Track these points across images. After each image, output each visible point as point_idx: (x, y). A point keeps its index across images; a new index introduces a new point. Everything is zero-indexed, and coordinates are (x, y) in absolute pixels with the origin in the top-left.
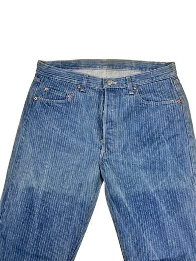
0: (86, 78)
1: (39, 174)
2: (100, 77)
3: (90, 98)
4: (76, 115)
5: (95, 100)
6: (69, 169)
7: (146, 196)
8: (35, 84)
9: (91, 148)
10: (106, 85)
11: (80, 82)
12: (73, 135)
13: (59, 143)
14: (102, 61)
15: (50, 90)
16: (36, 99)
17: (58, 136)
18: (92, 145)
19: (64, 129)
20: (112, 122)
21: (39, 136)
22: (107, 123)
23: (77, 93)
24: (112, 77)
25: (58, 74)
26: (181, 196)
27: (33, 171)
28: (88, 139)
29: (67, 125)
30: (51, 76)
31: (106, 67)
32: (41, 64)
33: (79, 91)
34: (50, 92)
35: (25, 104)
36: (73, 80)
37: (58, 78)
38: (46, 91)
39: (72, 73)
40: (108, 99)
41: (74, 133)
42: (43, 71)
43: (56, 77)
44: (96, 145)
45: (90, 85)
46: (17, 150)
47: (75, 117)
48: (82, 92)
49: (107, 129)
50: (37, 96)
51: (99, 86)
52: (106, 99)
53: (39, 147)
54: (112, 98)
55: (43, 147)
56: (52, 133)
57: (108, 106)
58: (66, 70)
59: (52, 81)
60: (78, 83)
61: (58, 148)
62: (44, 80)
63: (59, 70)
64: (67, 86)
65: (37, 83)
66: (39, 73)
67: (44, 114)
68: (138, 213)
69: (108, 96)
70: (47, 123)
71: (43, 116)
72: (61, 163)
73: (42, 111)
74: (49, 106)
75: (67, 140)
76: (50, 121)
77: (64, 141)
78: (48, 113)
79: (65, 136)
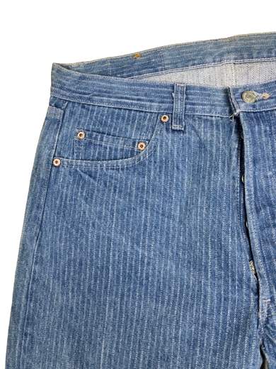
0: (182, 93)
1: (87, 364)
2: (219, 86)
3: (201, 145)
4: (167, 196)
5: (218, 149)
6: (166, 350)
8: (51, 124)
9: (226, 291)
10: (242, 105)
12: (164, 250)
13: (130, 276)
14: (217, 43)
15: (91, 136)
16: (57, 162)
17: (125, 259)
18: (226, 282)
19: (139, 236)
20: (270, 205)
21: (75, 260)
22: (258, 211)
23: (161, 135)
25: (108, 93)
27: (70, 355)
28: (213, 264)
29: (145, 225)
30: (89, 99)
31: (232, 56)
32: (59, 72)
33: (167, 130)
34: (90, 143)
35: (32, 181)
36: (148, 103)
37: (109, 102)
38: (80, 141)
39: (141, 85)
40: (254, 144)
41: (167, 247)
42: (69, 90)
43: (102, 101)
44: (241, 281)
45: (194, 110)
46: (23, 299)
47: (165, 201)
48: (174, 131)
49: (262, 228)
50: (60, 156)
51: (219, 109)
52: (247, 143)
53: (79, 289)
54: (264, 139)
55: (89, 290)
56: (109, 250)
57: (255, 161)
58: (126, 80)
59: (93, 111)
60: (160, 108)
61: (129, 290)
62: (72, 113)
63: (109, 82)
64: (133, 122)
65: (56, 122)
66: (58, 96)
67: (83, 201)
69: (253, 132)
70: (93, 225)
71: (80, 206)
72: (142, 331)
73: (76, 194)
74: (92, 180)
75: (151, 267)
76: (100, 218)
77: (142, 270)
78: (92, 198)
79: (143, 254)
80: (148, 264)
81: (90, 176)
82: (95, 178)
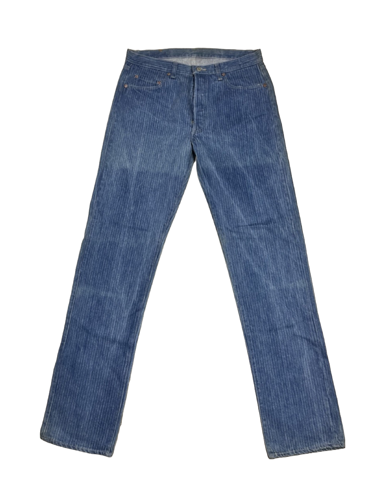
0: (176, 66)
1: (133, 157)
2: (190, 65)
3: (181, 84)
4: (167, 101)
5: (186, 85)
6: (162, 149)
7: (235, 171)
8: (125, 72)
9: (183, 127)
10: (196, 71)
11: (170, 69)
12: (164, 118)
13: (151, 127)
14: (191, 50)
15: (140, 77)
16: (126, 86)
17: (150, 120)
18: (183, 124)
19: (156, 113)
20: (202, 105)
21: (131, 120)
22: (197, 106)
23: (167, 79)
24: (201, 65)
25: (149, 62)
26: (267, 170)
27: (127, 154)
28: (180, 119)
29: (158, 110)
30: (141, 64)
31: (195, 55)
32: (130, 53)
33: (169, 78)
34: (140, 80)
35: (116, 91)
36: (163, 68)
37: (148, 66)
38: (136, 79)
39: (161, 61)
40: (198, 84)
41: (165, 117)
42: (133, 59)
43: (146, 65)
44: (188, 123)
45: (180, 72)
46: (110, 134)
47: (166, 102)
48: (172, 78)
49: (198, 112)
50: (127, 84)
51: (189, 73)
52: (196, 84)
53: (132, 131)
54: (202, 83)
55: (136, 131)
56: (144, 117)
57: (198, 90)
58: (156, 59)
59: (142, 69)
60: (167, 70)
61: (150, 131)
62: (133, 69)
63: (149, 58)
64: (157, 74)
65: (127, 71)
66: (129, 61)
67: (136, 100)
68: (228, 182)
69: (198, 81)
70: (139, 107)
71: (135, 101)
72: (154, 145)
73: (133, 97)
74: (140, 93)
75: (159, 124)
76: (142, 105)
77: (156, 125)
78: (139, 99)
79: (157, 120)
80: (158, 123)
81: (139, 91)
82: (141, 92)
